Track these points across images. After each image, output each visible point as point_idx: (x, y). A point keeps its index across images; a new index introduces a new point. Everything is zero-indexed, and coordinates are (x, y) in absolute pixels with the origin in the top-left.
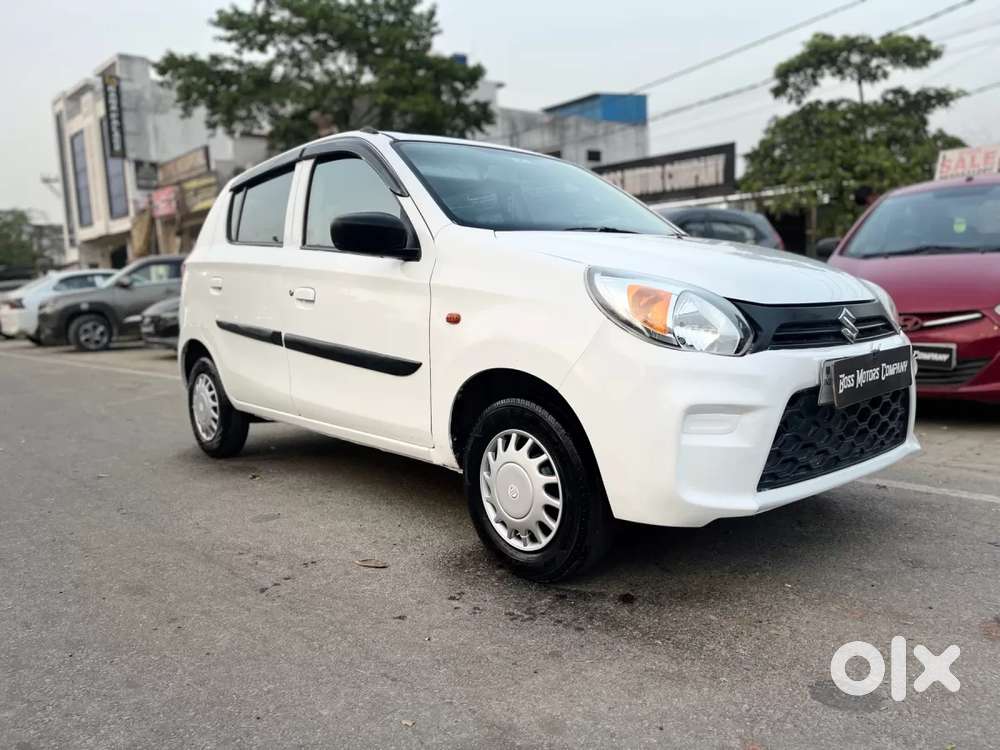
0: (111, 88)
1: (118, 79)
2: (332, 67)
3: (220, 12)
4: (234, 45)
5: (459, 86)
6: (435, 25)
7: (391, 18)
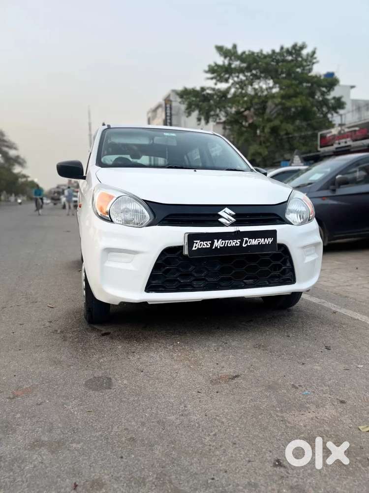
0: (168, 106)
1: (171, 101)
2: (256, 86)
3: (209, 66)
4: (214, 81)
5: (324, 89)
6: (315, 58)
7: (290, 58)
